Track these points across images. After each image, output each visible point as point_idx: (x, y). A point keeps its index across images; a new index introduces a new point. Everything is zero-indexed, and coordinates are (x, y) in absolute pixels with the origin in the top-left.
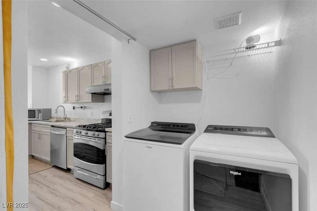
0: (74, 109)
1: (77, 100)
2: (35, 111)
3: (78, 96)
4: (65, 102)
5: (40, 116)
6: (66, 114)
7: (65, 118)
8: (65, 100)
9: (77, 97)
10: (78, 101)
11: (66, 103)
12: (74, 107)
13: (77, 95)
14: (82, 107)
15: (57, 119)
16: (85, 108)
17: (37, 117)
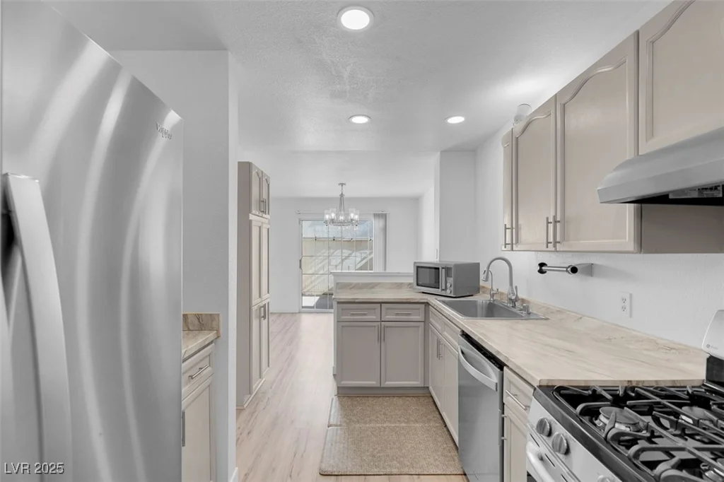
0: (541, 272)
1: (551, 239)
2: (438, 269)
3: (556, 222)
4: (509, 247)
5: (448, 285)
6: (516, 287)
7: (513, 302)
8: (508, 241)
9: (551, 226)
10: (556, 242)
11: (512, 250)
12: (542, 265)
13: (555, 217)
14: (574, 270)
15: (492, 296)
16: (590, 270)
17: (444, 288)
